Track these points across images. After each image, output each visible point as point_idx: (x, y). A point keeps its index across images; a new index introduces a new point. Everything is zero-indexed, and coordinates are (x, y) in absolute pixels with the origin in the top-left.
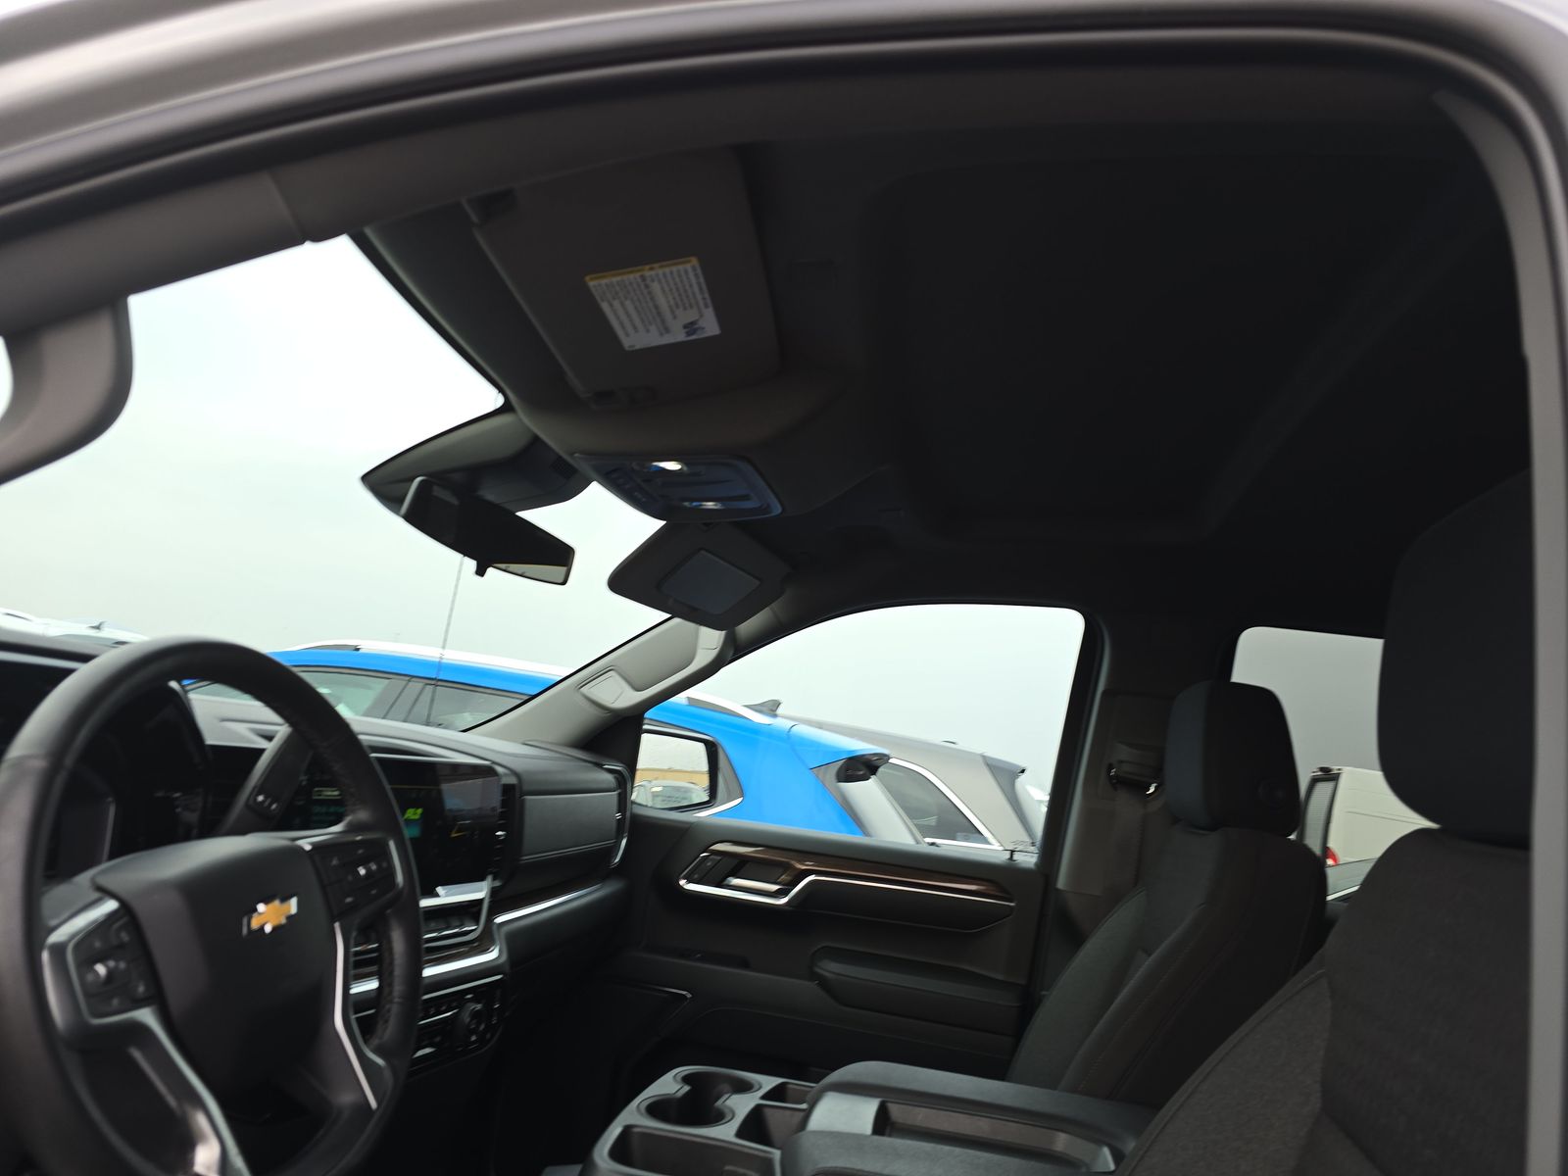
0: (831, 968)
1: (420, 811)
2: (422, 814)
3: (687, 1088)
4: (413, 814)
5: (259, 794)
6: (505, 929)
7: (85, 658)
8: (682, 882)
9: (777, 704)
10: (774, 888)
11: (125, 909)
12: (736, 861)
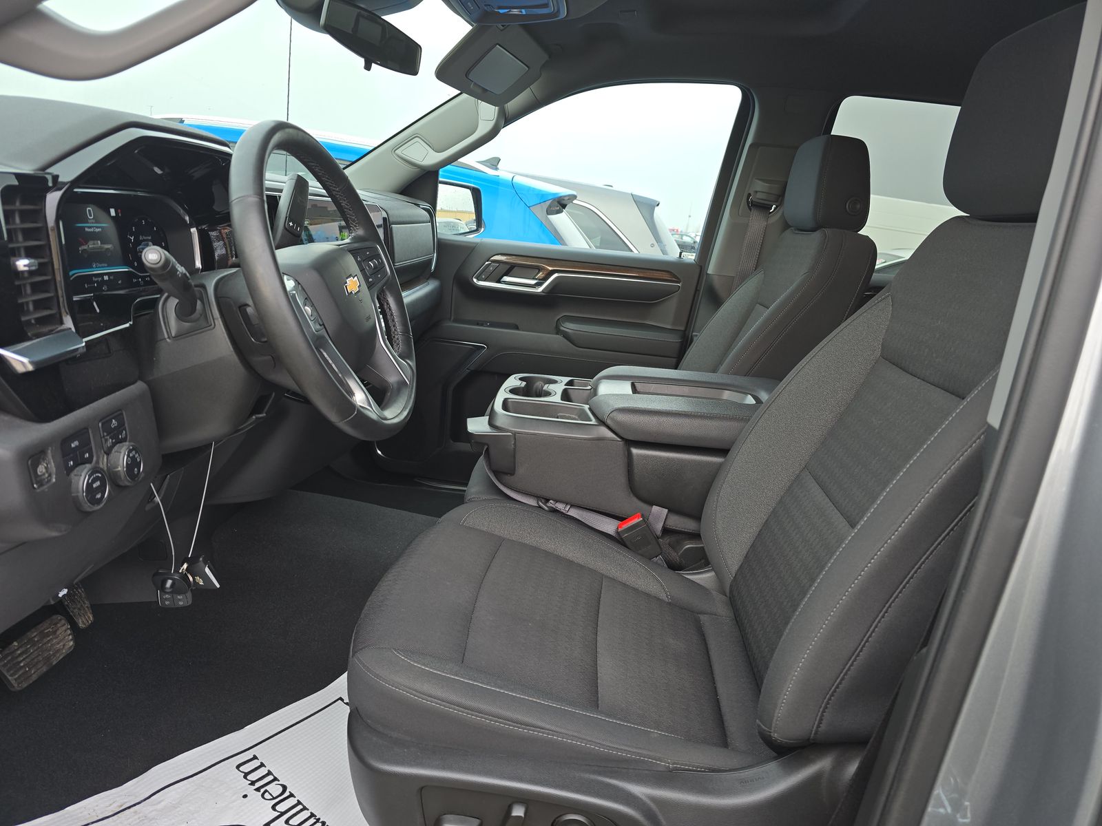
0: (569, 327)
3: (523, 382)
5: (289, 221)
8: (475, 280)
9: (498, 161)
10: (533, 282)
12: (508, 267)
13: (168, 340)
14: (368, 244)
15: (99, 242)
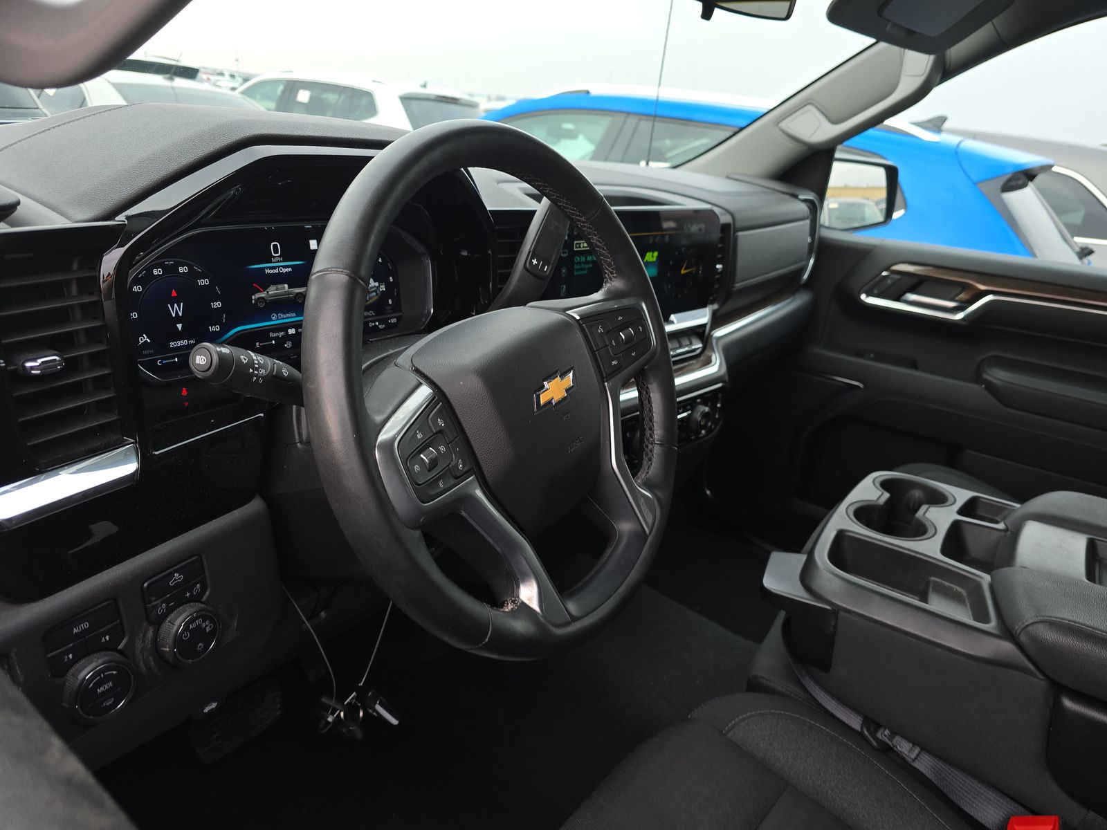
1: (656, 254)
2: (658, 257)
3: (887, 495)
4: (651, 257)
5: (533, 258)
6: (722, 342)
7: (381, 145)
8: (863, 297)
9: (943, 119)
10: (950, 305)
11: (439, 395)
12: (915, 280)
13: (299, 445)
14: (626, 302)
15: (286, 286)
